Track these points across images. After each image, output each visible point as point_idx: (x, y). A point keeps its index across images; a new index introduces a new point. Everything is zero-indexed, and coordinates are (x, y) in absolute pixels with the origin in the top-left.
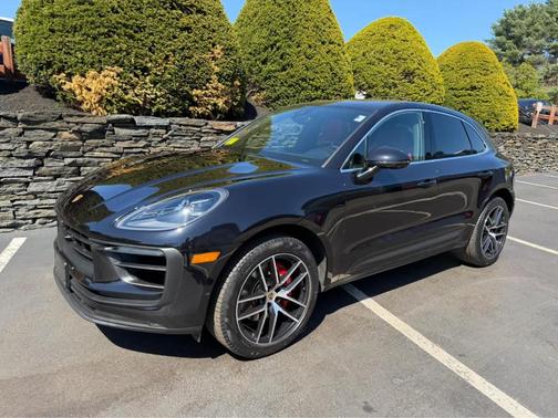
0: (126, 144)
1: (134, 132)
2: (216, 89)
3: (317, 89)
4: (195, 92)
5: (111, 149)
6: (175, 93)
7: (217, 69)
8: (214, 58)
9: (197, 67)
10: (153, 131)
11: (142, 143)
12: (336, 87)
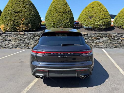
0: (4, 37)
1: (5, 35)
2: (22, 26)
3: (54, 24)
4: (17, 27)
5: (2, 38)
6: (12, 28)
7: (22, 22)
8: (22, 21)
9: (17, 22)
10: (8, 34)
11: (7, 36)
12: (61, 23)
